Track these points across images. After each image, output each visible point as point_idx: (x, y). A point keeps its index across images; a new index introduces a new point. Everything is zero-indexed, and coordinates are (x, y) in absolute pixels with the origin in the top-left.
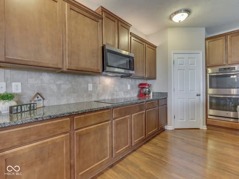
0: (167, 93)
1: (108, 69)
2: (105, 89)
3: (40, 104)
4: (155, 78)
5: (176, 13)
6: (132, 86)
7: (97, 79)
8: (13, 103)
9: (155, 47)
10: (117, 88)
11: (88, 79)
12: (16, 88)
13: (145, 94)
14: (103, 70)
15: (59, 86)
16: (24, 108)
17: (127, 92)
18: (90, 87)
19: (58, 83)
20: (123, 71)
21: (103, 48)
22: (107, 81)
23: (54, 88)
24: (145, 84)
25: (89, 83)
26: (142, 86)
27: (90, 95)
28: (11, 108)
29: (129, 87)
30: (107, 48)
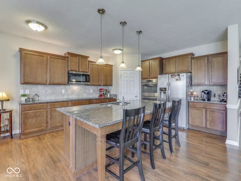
0: (116, 95)
1: (72, 82)
3: (37, 99)
4: (111, 85)
6: (93, 90)
8: (26, 98)
9: (112, 66)
12: (27, 92)
15: (46, 91)
16: (30, 100)
17: (90, 94)
18: (63, 91)
19: (46, 89)
23: (44, 92)
24: (102, 90)
27: (63, 95)
28: (26, 100)
29: (91, 91)
30: (70, 72)
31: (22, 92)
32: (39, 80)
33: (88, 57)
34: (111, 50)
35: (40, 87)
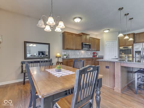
0: (103, 56)
1: (83, 49)
2: (82, 54)
4: (99, 51)
5: (105, 30)
6: (90, 53)
7: (80, 51)
10: (85, 54)
11: (77, 51)
13: (95, 56)
14: (82, 49)
17: (89, 55)
18: (78, 53)
20: (87, 49)
21: (82, 43)
22: (83, 52)
23: (71, 53)
24: (95, 53)
25: (78, 52)
26: (94, 53)
27: (78, 56)
29: (89, 53)
30: (83, 43)
31: (63, 54)
32: (71, 47)
33: (90, 35)
34: (103, 30)
35: (70, 51)
